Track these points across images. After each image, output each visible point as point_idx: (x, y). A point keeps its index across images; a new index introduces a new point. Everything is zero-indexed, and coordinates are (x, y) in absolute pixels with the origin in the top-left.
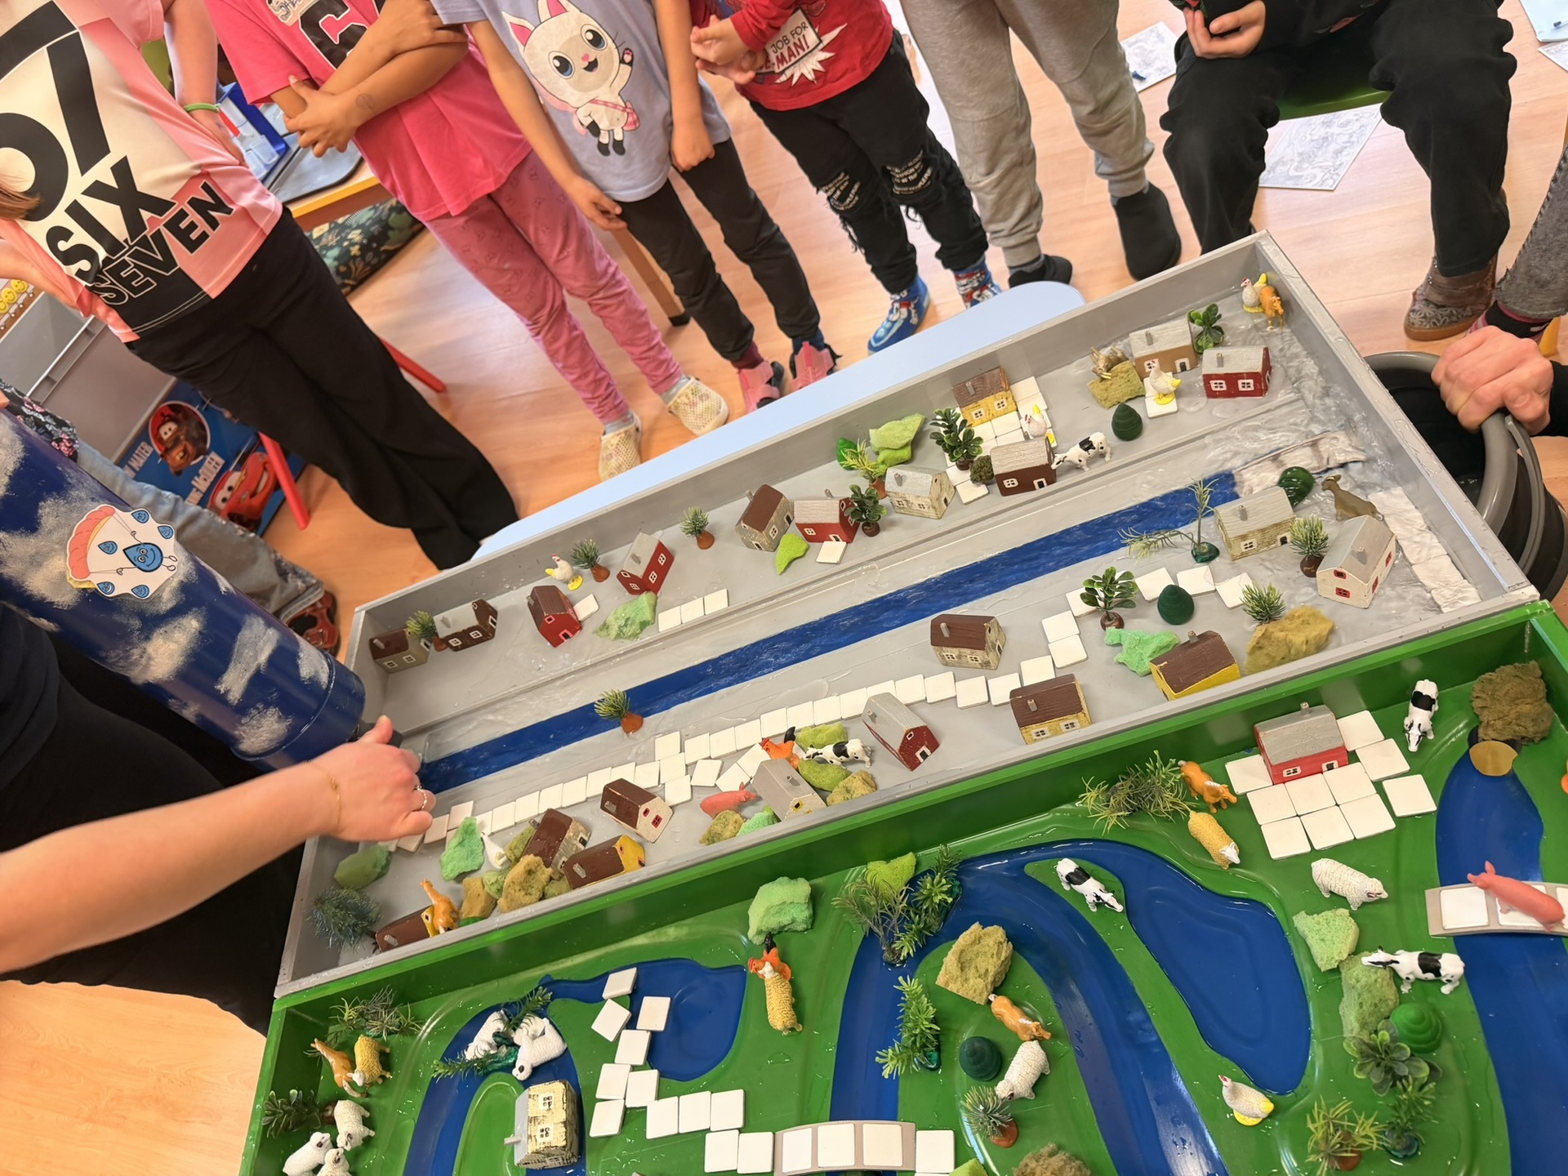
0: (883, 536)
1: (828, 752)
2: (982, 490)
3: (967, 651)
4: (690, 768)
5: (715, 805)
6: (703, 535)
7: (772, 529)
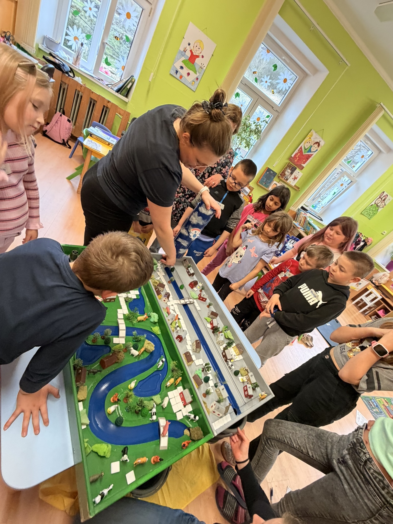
0: (212, 334)
1: (177, 325)
2: (222, 350)
3: (195, 346)
4: (172, 305)
5: (168, 309)
6: (209, 306)
7: (211, 316)
